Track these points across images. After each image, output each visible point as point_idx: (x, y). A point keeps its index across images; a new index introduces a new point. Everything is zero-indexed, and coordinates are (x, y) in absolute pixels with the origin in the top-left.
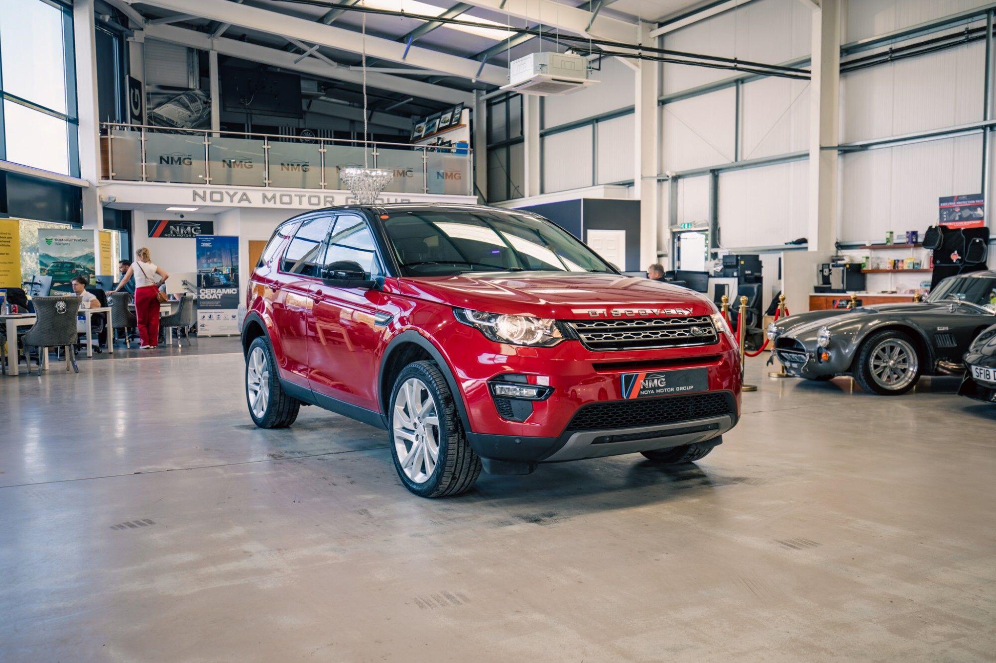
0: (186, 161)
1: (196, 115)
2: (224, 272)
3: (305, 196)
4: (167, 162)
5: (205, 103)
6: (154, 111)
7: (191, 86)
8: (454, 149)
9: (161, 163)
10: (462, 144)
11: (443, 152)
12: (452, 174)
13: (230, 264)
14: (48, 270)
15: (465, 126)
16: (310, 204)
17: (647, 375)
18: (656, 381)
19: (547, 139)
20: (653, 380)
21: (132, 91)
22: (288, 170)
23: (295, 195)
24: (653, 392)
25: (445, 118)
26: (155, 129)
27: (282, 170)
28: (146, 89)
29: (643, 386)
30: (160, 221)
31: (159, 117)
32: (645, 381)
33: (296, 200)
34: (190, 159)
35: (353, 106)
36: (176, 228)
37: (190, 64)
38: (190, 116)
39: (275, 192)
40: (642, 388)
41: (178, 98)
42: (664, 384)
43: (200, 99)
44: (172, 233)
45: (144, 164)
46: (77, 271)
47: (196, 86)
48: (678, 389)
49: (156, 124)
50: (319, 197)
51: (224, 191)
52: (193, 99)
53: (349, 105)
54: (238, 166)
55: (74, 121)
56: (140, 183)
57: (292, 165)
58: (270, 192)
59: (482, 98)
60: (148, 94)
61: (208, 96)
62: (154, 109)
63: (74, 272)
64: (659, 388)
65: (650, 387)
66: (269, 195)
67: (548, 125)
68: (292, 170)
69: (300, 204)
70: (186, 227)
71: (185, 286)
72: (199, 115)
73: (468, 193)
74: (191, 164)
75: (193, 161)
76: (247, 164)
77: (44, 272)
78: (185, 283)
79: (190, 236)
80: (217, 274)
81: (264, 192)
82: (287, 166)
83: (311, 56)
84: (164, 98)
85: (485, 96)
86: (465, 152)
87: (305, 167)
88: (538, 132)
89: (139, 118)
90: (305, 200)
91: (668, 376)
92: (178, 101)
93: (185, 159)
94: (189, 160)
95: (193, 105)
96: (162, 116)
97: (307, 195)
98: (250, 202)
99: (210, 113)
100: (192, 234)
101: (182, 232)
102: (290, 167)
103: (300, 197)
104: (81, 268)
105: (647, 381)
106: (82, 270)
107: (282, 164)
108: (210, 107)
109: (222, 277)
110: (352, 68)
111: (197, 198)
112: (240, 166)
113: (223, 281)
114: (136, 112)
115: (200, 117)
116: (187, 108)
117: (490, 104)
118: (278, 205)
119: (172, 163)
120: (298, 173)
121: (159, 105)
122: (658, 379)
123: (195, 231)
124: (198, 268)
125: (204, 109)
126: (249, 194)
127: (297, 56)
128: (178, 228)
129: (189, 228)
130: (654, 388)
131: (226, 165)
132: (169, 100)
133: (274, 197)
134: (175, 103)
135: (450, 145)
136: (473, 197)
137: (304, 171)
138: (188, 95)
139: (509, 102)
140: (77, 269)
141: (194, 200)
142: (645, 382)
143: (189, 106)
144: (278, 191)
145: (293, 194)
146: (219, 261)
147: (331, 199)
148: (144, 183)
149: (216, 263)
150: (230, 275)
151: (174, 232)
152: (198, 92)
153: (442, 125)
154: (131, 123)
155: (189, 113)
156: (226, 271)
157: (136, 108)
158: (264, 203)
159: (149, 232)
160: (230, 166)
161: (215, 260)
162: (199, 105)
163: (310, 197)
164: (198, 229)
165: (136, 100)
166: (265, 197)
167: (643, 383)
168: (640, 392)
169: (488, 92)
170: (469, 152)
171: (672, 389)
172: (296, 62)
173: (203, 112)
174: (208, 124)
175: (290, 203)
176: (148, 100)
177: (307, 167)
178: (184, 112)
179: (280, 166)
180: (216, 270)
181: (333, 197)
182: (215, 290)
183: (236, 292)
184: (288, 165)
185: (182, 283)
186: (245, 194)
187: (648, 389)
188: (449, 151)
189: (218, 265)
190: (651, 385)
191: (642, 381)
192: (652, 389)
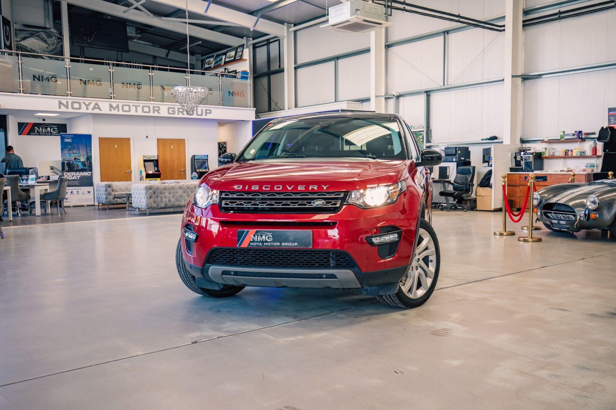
0: (53, 79)
1: (52, 47)
2: (82, 160)
3: (139, 106)
4: (39, 80)
5: (59, 38)
6: (21, 43)
7: (48, 26)
8: (239, 75)
9: (34, 80)
10: (244, 72)
11: (230, 77)
12: (238, 93)
13: (85, 154)
15: (246, 60)
16: (143, 111)
19: (299, 70)
21: (4, 27)
22: (127, 87)
23: (133, 106)
25: (230, 55)
26: (20, 54)
27: (123, 87)
28: (14, 26)
29: (253, 239)
30: (27, 123)
31: (24, 47)
33: (133, 109)
34: (56, 78)
35: (155, 46)
36: (39, 129)
37: (46, 10)
38: (47, 48)
39: (118, 103)
41: (38, 34)
43: (55, 36)
44: (36, 132)
45: (21, 80)
47: (51, 26)
49: (20, 51)
50: (149, 107)
51: (81, 101)
52: (50, 36)
53: (152, 46)
54: (91, 84)
56: (18, 94)
57: (130, 84)
58: (114, 103)
59: (249, 43)
60: (16, 30)
61: (61, 34)
62: (20, 41)
66: (114, 105)
67: (299, 62)
68: (130, 88)
69: (136, 111)
70: (46, 128)
71: (52, 171)
72: (54, 47)
73: (249, 106)
74: (56, 81)
75: (58, 80)
76: (98, 83)
78: (52, 168)
79: (50, 134)
80: (76, 162)
81: (110, 103)
82: (126, 85)
83: (137, 8)
84: (27, 34)
85: (252, 42)
86: (246, 78)
87: (138, 86)
88: (293, 66)
89: (10, 48)
90: (140, 109)
92: (38, 36)
94: (55, 79)
95: (50, 39)
96: (27, 47)
97: (141, 105)
98: (101, 110)
99: (62, 46)
100: (51, 133)
101: (44, 132)
102: (128, 85)
103: (136, 107)
107: (123, 83)
108: (62, 41)
109: (80, 164)
110: (163, 18)
111: (62, 106)
112: (93, 84)
113: (81, 167)
114: (8, 43)
115: (55, 49)
116: (45, 41)
117: (255, 47)
118: (121, 113)
119: (42, 80)
120: (133, 90)
121: (24, 38)
123: (53, 130)
124: (62, 157)
125: (58, 43)
126: (100, 104)
127: (125, 8)
128: (41, 128)
129: (49, 129)
131: (82, 83)
132: (32, 35)
133: (118, 107)
134: (37, 38)
135: (236, 73)
136: (252, 108)
137: (138, 88)
138: (45, 32)
139: (269, 45)
141: (60, 108)
143: (46, 40)
144: (121, 103)
145: (131, 105)
146: (78, 152)
147: (157, 109)
148: (22, 94)
149: (76, 153)
150: (86, 162)
151: (37, 131)
152: (53, 30)
153: (227, 60)
155: (47, 45)
156: (83, 159)
157: (8, 40)
158: (110, 110)
159: (19, 132)
160: (85, 83)
161: (75, 151)
162: (54, 40)
163: (143, 107)
164: (55, 129)
165: (7, 34)
166: (111, 106)
168: (250, 243)
169: (254, 39)
170: (249, 78)
172: (124, 12)
173: (57, 45)
174: (62, 53)
175: (129, 111)
176: (16, 34)
177: (140, 86)
178: (44, 45)
179: (122, 85)
180: (75, 159)
181: (159, 108)
182: (75, 173)
183: (90, 175)
184: (127, 84)
185: (50, 168)
186: (97, 104)
188: (235, 77)
189: (77, 155)
190: (260, 240)
191: (252, 236)
192: (260, 241)
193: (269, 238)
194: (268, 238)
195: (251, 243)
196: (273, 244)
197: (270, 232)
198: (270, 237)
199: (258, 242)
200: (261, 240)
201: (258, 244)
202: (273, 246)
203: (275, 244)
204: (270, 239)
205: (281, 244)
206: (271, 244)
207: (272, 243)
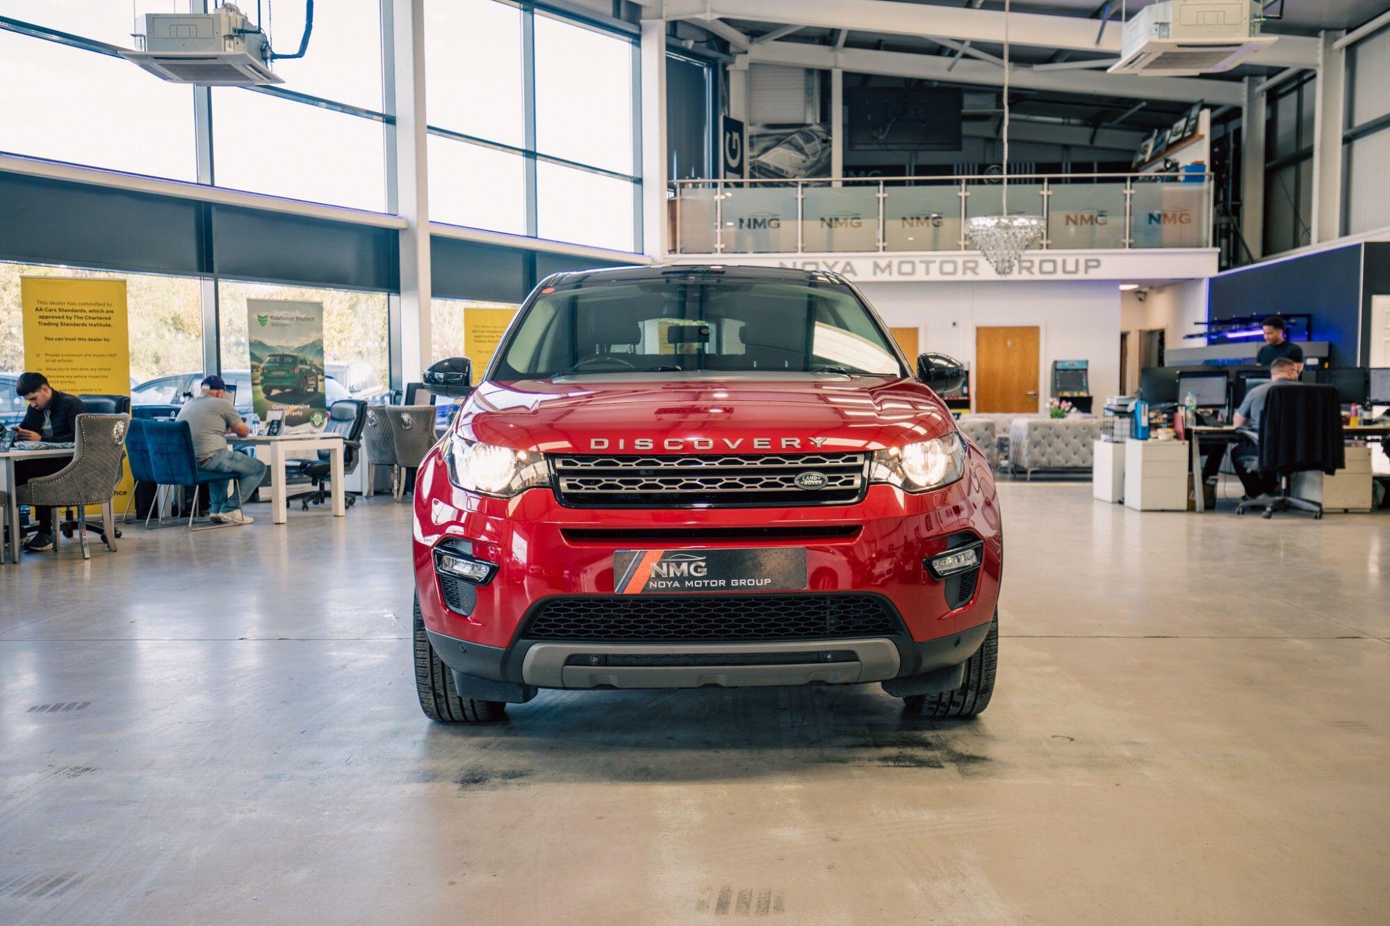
0: (773, 223)
1: (813, 159)
3: (934, 262)
4: (749, 226)
5: (825, 141)
6: (760, 159)
7: (809, 121)
8: (1182, 175)
9: (741, 227)
10: (1198, 166)
11: (1167, 181)
12: (1174, 216)
14: (263, 369)
15: (1202, 137)
16: (942, 272)
17: (664, 556)
18: (684, 566)
19: (1359, 145)
20: (679, 565)
21: (728, 136)
22: (912, 225)
23: (921, 262)
24: (677, 584)
25: (1178, 127)
26: (760, 182)
27: (903, 226)
28: (749, 130)
31: (764, 166)
32: (660, 565)
33: (921, 268)
34: (778, 220)
37: (808, 91)
38: (804, 162)
39: (890, 259)
40: (653, 576)
41: (789, 138)
42: (704, 572)
43: (818, 137)
45: (719, 230)
46: (301, 370)
47: (815, 119)
48: (735, 583)
49: (761, 176)
50: (954, 263)
51: (820, 261)
52: (809, 138)
54: (841, 225)
55: (638, 181)
57: (918, 218)
58: (883, 258)
59: (1258, 89)
60: (751, 137)
61: (829, 132)
62: (759, 156)
63: (297, 371)
64: (691, 578)
65: (672, 575)
66: (883, 263)
67: (1361, 119)
68: (917, 226)
69: (927, 273)
72: (816, 159)
73: (1204, 243)
74: (779, 225)
75: (782, 223)
76: (855, 221)
77: (258, 371)
81: (875, 259)
82: (910, 221)
83: (965, 56)
84: (771, 140)
85: (1266, 83)
86: (1200, 179)
87: (936, 222)
88: (1340, 136)
89: (739, 170)
90: (934, 268)
91: (711, 559)
92: (790, 143)
93: (771, 220)
94: (775, 222)
95: (809, 145)
96: (768, 165)
97: (938, 260)
98: (855, 274)
99: (830, 155)
102: (915, 221)
103: (927, 263)
104: (306, 364)
105: (665, 565)
106: (308, 367)
107: (904, 219)
108: (830, 146)
110: (1037, 67)
112: (844, 225)
114: (734, 163)
115: (818, 162)
116: (800, 150)
117: (1273, 96)
118: (896, 277)
119: (754, 227)
120: (926, 229)
121: (766, 150)
122: (690, 563)
125: (823, 150)
126: (855, 263)
127: (949, 60)
130: (681, 579)
131: (825, 226)
132: (779, 142)
133: (889, 266)
134: (786, 145)
135: (1177, 170)
136: (1211, 249)
137: (935, 226)
138: (802, 133)
139: (1302, 90)
140: (301, 366)
142: (661, 568)
143: (803, 148)
144: (895, 257)
145: (917, 260)
147: (972, 265)
148: (719, 255)
152: (816, 128)
153: (1173, 139)
154: (725, 177)
155: (803, 157)
157: (734, 157)
158: (875, 274)
160: (830, 226)
162: (817, 144)
163: (942, 263)
165: (734, 147)
166: (876, 266)
167: (658, 568)
169: (1269, 77)
170: (1207, 178)
171: (723, 583)
172: (950, 69)
173: (821, 155)
174: (826, 170)
175: (913, 273)
176: (752, 145)
177: (940, 220)
178: (797, 157)
179: (900, 222)
181: (976, 262)
184: (912, 218)
186: (848, 264)
187: (665, 579)
188: (1175, 179)
190: (675, 573)
191: (654, 565)
192: (675, 578)
193: (699, 570)
194: (696, 570)
195: (651, 583)
196: (709, 583)
197: (699, 553)
198: (701, 567)
199: (669, 579)
200: (678, 575)
201: (669, 584)
202: (709, 587)
203: (714, 583)
204: (700, 572)
205: (728, 583)
206: (703, 583)
207: (706, 582)
